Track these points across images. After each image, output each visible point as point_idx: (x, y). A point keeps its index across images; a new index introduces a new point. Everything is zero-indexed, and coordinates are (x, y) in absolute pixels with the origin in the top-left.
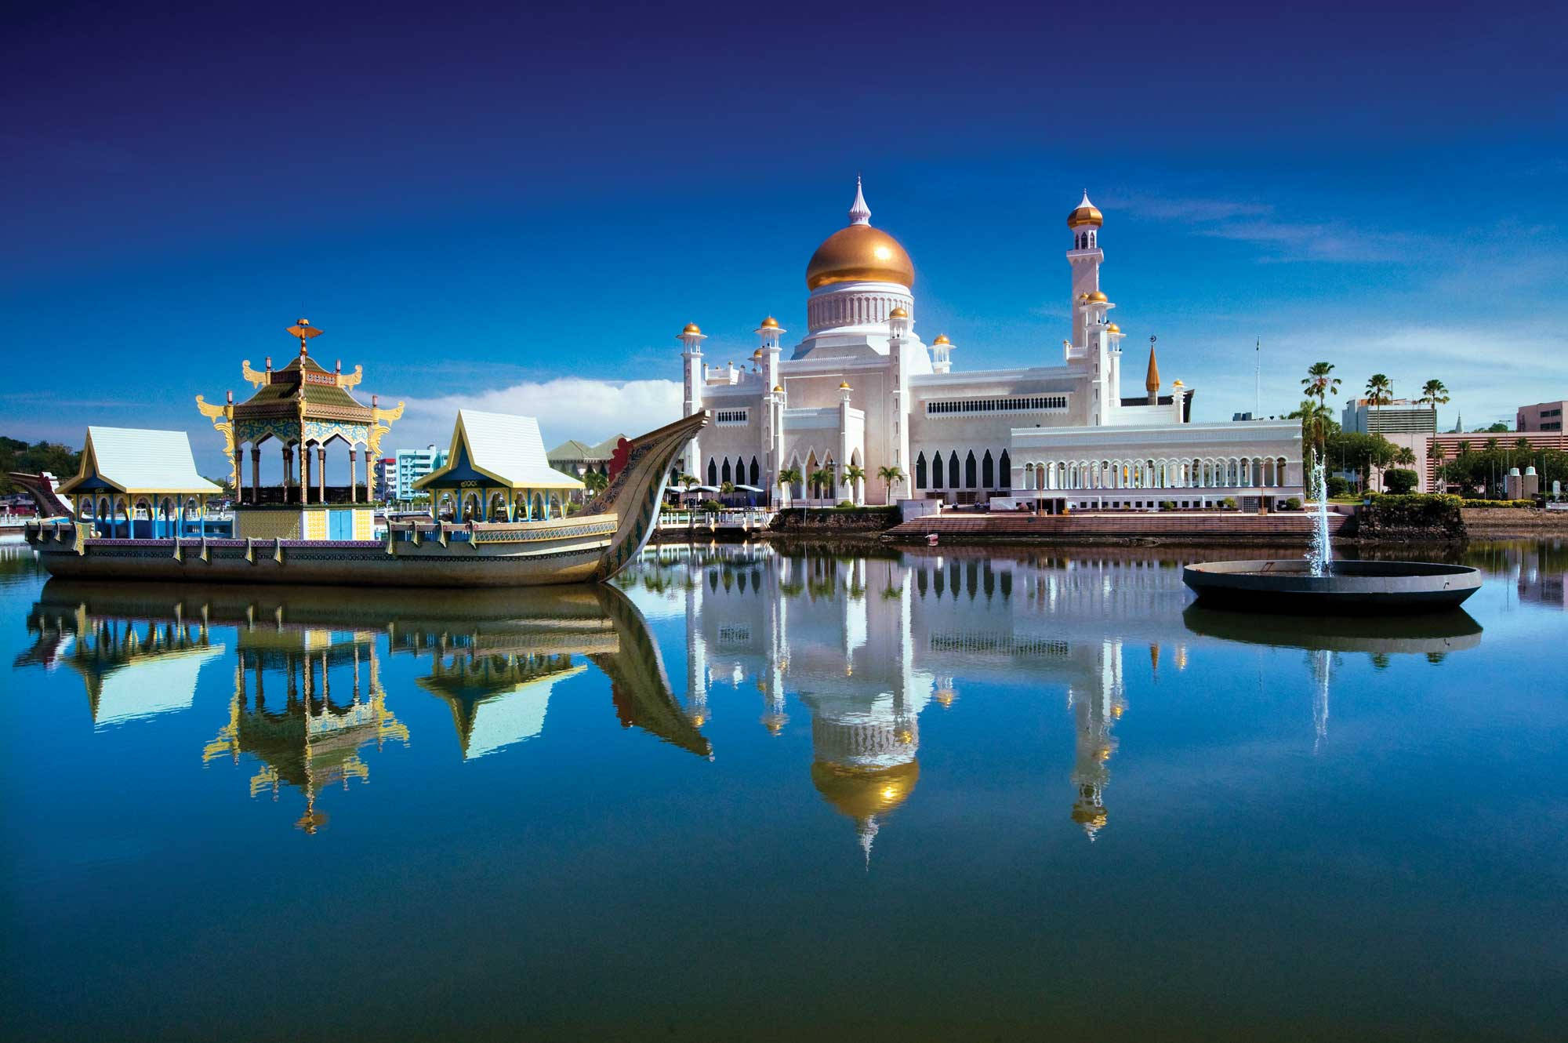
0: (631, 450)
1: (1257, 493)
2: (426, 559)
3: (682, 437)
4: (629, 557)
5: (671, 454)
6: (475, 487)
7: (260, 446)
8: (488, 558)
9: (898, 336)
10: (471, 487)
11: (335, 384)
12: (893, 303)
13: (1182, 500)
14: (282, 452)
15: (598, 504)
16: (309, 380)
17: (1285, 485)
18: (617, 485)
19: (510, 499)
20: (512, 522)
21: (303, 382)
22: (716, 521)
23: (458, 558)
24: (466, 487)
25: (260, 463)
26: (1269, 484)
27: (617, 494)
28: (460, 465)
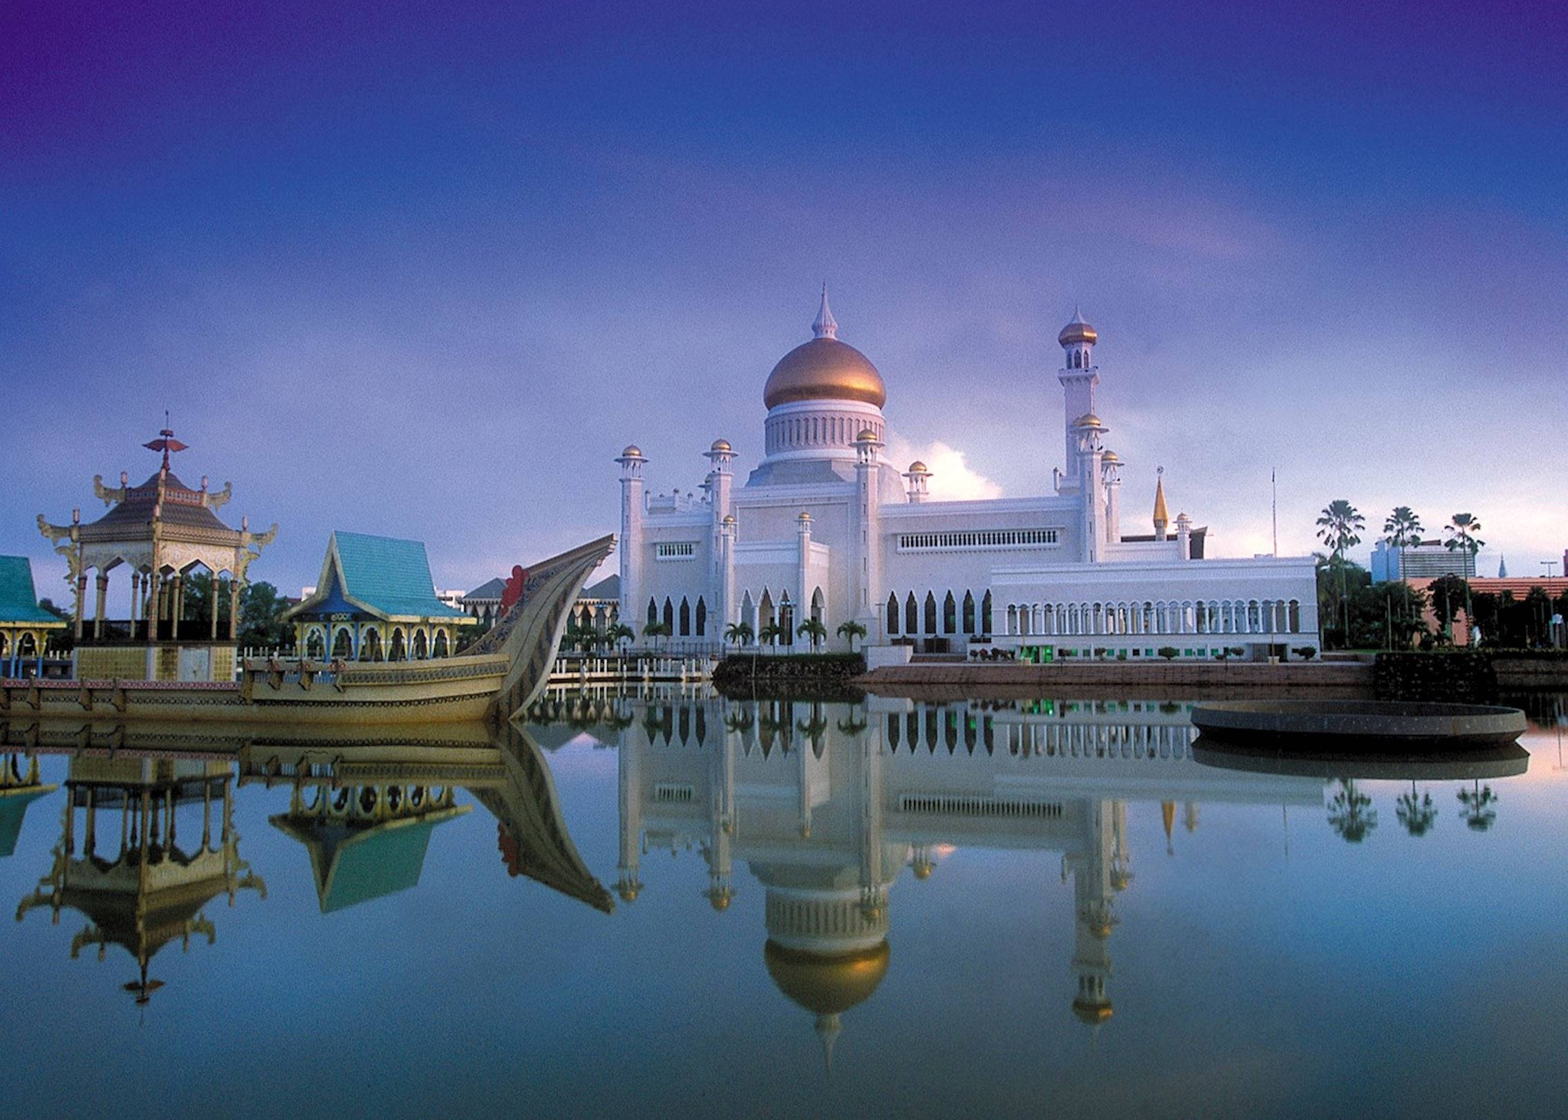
0: (527, 579)
1: (1267, 640)
2: (285, 704)
3: (586, 564)
4: (521, 705)
5: (573, 584)
6: (348, 621)
7: (109, 573)
8: (355, 703)
9: (866, 460)
10: (342, 621)
11: (200, 503)
12: (862, 424)
13: (1184, 647)
14: (131, 579)
15: (487, 642)
16: (168, 498)
17: (1300, 631)
18: (509, 620)
19: (386, 636)
20: (387, 662)
21: (161, 500)
22: (651, 670)
23: (321, 703)
24: (337, 621)
25: (107, 592)
26: (1281, 631)
27: (510, 630)
28: (331, 595)
